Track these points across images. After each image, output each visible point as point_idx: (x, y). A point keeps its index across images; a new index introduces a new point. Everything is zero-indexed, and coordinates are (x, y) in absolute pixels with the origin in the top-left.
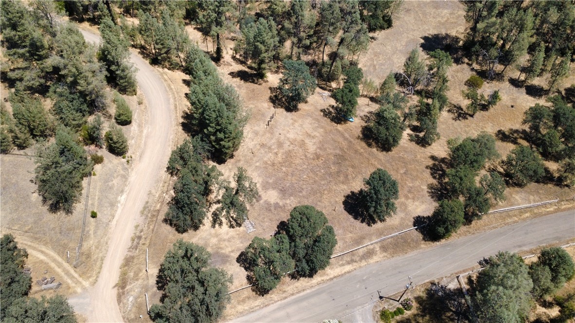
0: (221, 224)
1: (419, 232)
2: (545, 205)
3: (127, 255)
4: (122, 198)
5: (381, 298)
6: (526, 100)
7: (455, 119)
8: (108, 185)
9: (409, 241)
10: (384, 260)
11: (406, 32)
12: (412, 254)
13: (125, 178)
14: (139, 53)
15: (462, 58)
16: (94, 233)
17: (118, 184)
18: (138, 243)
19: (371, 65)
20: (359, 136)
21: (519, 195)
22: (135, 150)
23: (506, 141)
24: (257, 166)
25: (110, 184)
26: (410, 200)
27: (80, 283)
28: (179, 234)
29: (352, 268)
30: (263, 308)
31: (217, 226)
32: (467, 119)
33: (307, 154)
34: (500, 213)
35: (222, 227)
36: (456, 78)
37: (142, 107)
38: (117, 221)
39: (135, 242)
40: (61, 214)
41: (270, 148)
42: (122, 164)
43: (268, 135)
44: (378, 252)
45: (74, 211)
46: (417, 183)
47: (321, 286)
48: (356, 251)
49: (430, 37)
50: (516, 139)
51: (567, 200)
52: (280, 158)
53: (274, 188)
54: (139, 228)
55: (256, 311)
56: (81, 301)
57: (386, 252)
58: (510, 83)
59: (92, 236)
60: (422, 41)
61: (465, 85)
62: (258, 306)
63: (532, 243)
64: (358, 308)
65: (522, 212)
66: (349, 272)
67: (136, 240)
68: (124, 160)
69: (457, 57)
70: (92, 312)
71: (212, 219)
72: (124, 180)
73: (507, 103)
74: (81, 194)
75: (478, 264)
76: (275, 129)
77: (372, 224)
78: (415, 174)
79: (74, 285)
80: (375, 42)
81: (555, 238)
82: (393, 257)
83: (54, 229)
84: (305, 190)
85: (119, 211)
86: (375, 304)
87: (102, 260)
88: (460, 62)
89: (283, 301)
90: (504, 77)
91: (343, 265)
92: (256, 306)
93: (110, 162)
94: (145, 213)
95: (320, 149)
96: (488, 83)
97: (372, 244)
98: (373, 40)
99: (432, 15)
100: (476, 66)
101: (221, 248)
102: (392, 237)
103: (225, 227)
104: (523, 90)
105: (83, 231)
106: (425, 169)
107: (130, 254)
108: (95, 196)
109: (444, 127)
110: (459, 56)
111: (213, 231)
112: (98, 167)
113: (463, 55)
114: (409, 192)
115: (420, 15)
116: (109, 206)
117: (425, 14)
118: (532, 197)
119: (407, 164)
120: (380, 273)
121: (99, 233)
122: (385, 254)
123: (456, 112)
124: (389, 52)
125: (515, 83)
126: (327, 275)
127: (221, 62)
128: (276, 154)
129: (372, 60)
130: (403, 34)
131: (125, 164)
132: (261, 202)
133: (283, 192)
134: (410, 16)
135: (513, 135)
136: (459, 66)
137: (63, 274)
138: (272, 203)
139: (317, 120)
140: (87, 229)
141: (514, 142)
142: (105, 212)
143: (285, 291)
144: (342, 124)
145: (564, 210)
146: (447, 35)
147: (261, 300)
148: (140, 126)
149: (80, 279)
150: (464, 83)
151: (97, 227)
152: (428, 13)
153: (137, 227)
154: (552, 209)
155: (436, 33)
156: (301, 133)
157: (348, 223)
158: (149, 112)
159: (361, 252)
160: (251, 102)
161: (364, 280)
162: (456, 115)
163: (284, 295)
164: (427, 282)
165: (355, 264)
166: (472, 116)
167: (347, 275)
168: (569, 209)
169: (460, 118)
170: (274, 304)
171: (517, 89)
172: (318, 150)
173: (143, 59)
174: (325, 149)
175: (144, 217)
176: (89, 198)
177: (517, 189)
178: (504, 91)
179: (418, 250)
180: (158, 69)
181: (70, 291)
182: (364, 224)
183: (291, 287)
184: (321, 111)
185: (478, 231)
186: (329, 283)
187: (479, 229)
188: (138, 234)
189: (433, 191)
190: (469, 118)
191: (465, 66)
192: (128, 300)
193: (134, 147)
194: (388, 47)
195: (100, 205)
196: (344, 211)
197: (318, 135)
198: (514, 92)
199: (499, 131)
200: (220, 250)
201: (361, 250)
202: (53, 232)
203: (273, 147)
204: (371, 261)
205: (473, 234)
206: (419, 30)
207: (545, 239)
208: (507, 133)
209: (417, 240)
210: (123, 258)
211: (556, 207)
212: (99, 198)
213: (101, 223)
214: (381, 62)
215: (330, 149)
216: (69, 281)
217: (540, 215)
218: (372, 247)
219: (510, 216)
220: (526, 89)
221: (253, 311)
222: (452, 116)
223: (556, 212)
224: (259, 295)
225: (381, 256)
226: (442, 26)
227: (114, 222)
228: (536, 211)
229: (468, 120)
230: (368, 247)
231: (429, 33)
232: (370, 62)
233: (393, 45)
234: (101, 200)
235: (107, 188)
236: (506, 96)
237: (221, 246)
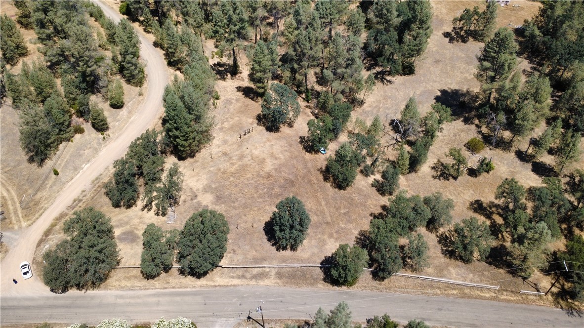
0: (149, 210)
1: (322, 271)
2: (481, 289)
3: (64, 211)
4: (86, 167)
5: (249, 318)
6: (528, 176)
7: (434, 177)
8: (79, 153)
9: (308, 276)
10: (275, 286)
11: (426, 82)
12: (305, 289)
13: (96, 151)
14: (164, 54)
15: (473, 118)
16: (50, 187)
17: (88, 154)
18: (77, 205)
19: (376, 107)
20: (321, 168)
21: (457, 269)
22: (116, 131)
23: (479, 213)
24: (210, 171)
25: (82, 152)
26: (332, 239)
27: (20, 222)
28: (112, 207)
29: (239, 283)
30: (142, 289)
31: (146, 210)
32: (448, 180)
33: (261, 171)
34: (422, 279)
35: (150, 212)
36: (458, 137)
37: (141, 97)
38: (72, 183)
39: (75, 203)
40: (34, 166)
41: (230, 158)
42: (99, 139)
43: (235, 146)
44: (273, 277)
45: (44, 166)
46: (350, 226)
47: (202, 289)
48: (251, 269)
49: (449, 91)
50: (492, 213)
51: (512, 292)
52: (233, 169)
53: (212, 193)
54: (84, 193)
55: (135, 290)
56: (13, 236)
57: (280, 279)
58: (516, 155)
59: (47, 189)
60: (439, 94)
61: (465, 146)
62: (139, 287)
63: (440, 321)
64: (222, 319)
65: (448, 287)
66: (234, 286)
67: (77, 202)
68: (101, 136)
69: (468, 117)
70: (15, 246)
71: (145, 204)
72: (95, 152)
73: (503, 175)
74: (55, 154)
75: (366, 321)
76: (245, 143)
77: (281, 250)
78: (354, 217)
79: (15, 222)
80: (390, 86)
81: (471, 324)
82: (285, 286)
83: (24, 176)
84: (239, 202)
85: (79, 175)
86: (240, 321)
87: (45, 210)
88: (470, 122)
89: (162, 290)
90: (511, 147)
91: (233, 277)
92: (137, 286)
93: (89, 134)
94: (95, 182)
95: (276, 170)
96: (491, 149)
97: (269, 267)
98: (388, 83)
99: (461, 70)
100: (484, 130)
101: (137, 229)
102: (292, 267)
103: (152, 213)
104: (529, 166)
105: (43, 183)
106: (368, 215)
107: (66, 211)
108: (65, 158)
109: (418, 181)
110: (471, 116)
111: (140, 213)
112: (78, 136)
113: (475, 116)
114: (337, 232)
115: (448, 68)
116: (72, 170)
117: (453, 67)
118: (471, 276)
119: (353, 206)
120: (263, 296)
121: (54, 188)
122: (278, 281)
123: (440, 171)
124: (400, 98)
125: (522, 156)
126: (214, 281)
127: (237, 76)
128: (232, 164)
129: (379, 102)
130: (422, 83)
131: (101, 140)
132: (195, 201)
133: (219, 199)
134: (437, 67)
135: (491, 208)
136: (467, 126)
137: (12, 211)
138: (203, 204)
139: (291, 145)
140: (47, 182)
141: (489, 216)
142: (67, 174)
143: (169, 283)
144: (312, 153)
145: (503, 300)
146: (468, 92)
147: (145, 282)
148: (130, 112)
149: (22, 219)
150: (464, 144)
151: (54, 183)
152: (457, 67)
153: (83, 191)
154: (488, 295)
155: (457, 88)
156: (267, 152)
157: (260, 242)
158: (144, 104)
159: (255, 271)
160: (238, 115)
161: (243, 297)
162: (439, 173)
163: (166, 286)
164: (302, 320)
165: (244, 280)
166: (455, 178)
167: (232, 287)
168: (509, 301)
169: (441, 178)
170: (153, 290)
171: (522, 163)
172: (273, 171)
173: (164, 60)
174: (280, 172)
175: (92, 186)
176: (60, 159)
177: (459, 263)
178: (505, 162)
179: (313, 288)
180: (171, 70)
181: (10, 226)
182: (274, 247)
183: (177, 281)
184: (301, 137)
185: (388, 290)
186: (211, 289)
187: (390, 288)
188: (81, 198)
189: (362, 238)
190: (451, 180)
191: (473, 127)
192: (44, 247)
193: (116, 128)
194: (401, 93)
195: (66, 167)
196: (262, 230)
197: (282, 158)
198: (518, 165)
199: (477, 202)
200: (135, 230)
201: (256, 269)
202: (23, 178)
203: (234, 158)
204: (261, 283)
205: (381, 291)
206: (441, 82)
207: (458, 322)
208: (485, 205)
209: (317, 278)
210: (60, 212)
211: (494, 295)
212: (66, 161)
213: (60, 181)
214: (387, 106)
215: (285, 173)
216: (13, 218)
217: (470, 297)
218: (268, 270)
219: (432, 287)
220: (532, 165)
221: (132, 290)
222: (434, 173)
223: (491, 299)
224: (145, 278)
225: (273, 281)
226: (465, 83)
227: (70, 183)
228: (467, 291)
229: (448, 182)
230: (264, 269)
231: (449, 87)
232: (377, 104)
233: (406, 92)
234: (68, 164)
235: (77, 155)
236: (506, 167)
237: (139, 228)
